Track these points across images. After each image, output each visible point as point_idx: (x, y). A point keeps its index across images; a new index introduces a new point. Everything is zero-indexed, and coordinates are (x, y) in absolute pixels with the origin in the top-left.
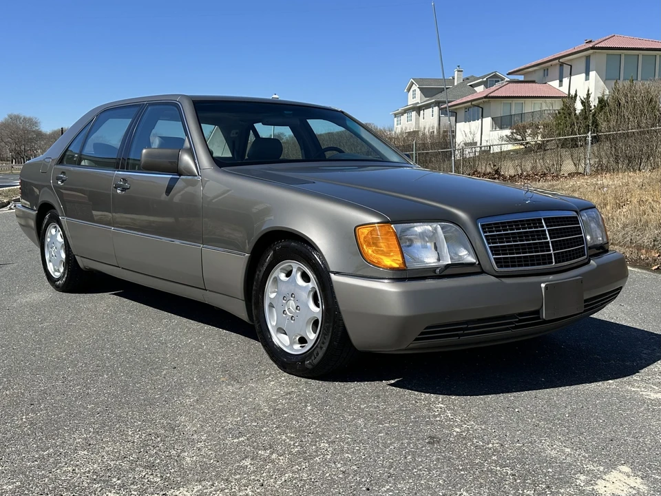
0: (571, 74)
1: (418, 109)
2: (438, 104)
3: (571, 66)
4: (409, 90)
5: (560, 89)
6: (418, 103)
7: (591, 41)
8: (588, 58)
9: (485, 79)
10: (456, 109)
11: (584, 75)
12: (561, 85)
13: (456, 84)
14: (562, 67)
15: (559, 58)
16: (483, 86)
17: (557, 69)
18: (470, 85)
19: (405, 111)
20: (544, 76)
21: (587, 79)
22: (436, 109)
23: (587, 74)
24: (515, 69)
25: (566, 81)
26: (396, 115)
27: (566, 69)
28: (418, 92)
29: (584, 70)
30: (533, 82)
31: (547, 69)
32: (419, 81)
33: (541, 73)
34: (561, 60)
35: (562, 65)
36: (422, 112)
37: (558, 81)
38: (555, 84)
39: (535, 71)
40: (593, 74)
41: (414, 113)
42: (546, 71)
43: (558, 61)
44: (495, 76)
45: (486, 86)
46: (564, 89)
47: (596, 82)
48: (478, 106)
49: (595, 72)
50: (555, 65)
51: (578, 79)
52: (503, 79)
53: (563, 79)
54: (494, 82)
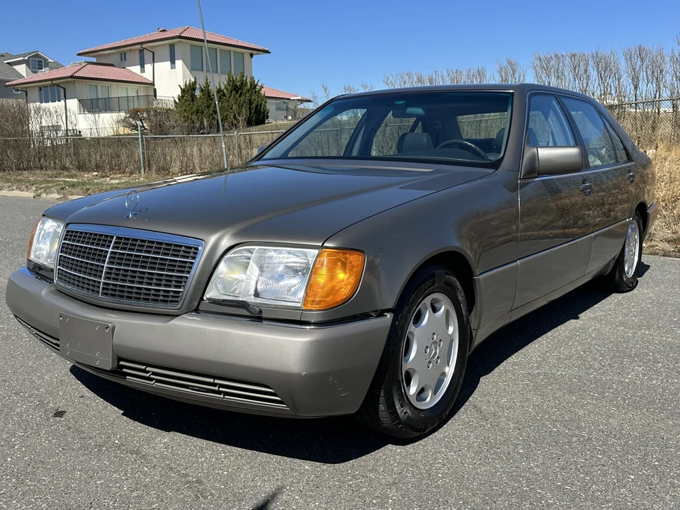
0: (153, 61)
3: (154, 53)
5: (143, 75)
7: (164, 30)
8: (172, 47)
9: (26, 58)
10: (26, 87)
11: (169, 63)
12: (143, 70)
14: (144, 53)
15: (141, 43)
16: (24, 65)
17: (137, 55)
18: (8, 63)
20: (122, 60)
21: (173, 66)
23: (173, 62)
24: (86, 51)
25: (148, 67)
27: (148, 55)
29: (169, 57)
30: (112, 65)
31: (125, 54)
33: (118, 57)
34: (143, 46)
35: (141, 51)
37: (139, 67)
38: (136, 69)
39: (109, 54)
40: (179, 63)
42: (123, 57)
43: (139, 46)
44: (37, 56)
45: (28, 65)
46: (147, 75)
47: (184, 71)
48: (58, 85)
49: (181, 61)
50: (134, 50)
51: (163, 67)
52: (46, 60)
53: (146, 66)
54: (37, 62)
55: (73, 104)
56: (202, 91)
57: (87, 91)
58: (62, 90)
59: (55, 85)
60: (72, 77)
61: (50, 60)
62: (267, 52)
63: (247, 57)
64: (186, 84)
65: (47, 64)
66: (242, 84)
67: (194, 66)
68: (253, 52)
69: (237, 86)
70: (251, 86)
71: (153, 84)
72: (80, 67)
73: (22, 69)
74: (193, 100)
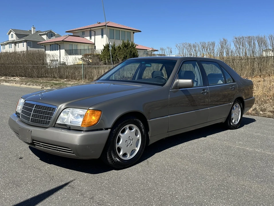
0: (95, 35)
1: (15, 43)
2: (26, 41)
3: (95, 32)
4: (9, 34)
5: (90, 40)
6: (15, 40)
7: (100, 23)
8: (102, 30)
9: (47, 33)
10: (45, 45)
11: (101, 36)
12: (91, 38)
13: (32, 33)
14: (91, 32)
16: (46, 35)
18: (39, 35)
19: (8, 43)
20: (83, 34)
21: (102, 37)
22: (25, 44)
23: (102, 36)
24: (69, 30)
25: (93, 37)
26: (2, 45)
27: (93, 33)
28: (14, 35)
29: (101, 34)
30: (79, 36)
31: (84, 32)
32: (14, 30)
33: (81, 33)
34: (91, 29)
35: (90, 31)
36: (17, 44)
37: (89, 37)
38: (88, 38)
39: (78, 32)
40: (105, 36)
41: (13, 45)
42: (83, 33)
43: (89, 29)
44: (51, 32)
45: (47, 36)
46: (92, 41)
47: (106, 39)
48: (57, 44)
49: (105, 35)
50: (88, 30)
51: (98, 37)
52: (54, 34)
53: (92, 37)
54: (50, 34)
55: (63, 51)
56: (112, 47)
57: (68, 47)
58: (59, 46)
59: (56, 44)
60: (63, 41)
61: (56, 34)
62: (140, 31)
63: (132, 33)
64: (106, 45)
65: (55, 35)
66: (128, 44)
67: (110, 38)
68: (134, 31)
69: (126, 45)
70: (131, 45)
71: (94, 44)
72: (66, 37)
73: (45, 37)
74: (108, 51)
